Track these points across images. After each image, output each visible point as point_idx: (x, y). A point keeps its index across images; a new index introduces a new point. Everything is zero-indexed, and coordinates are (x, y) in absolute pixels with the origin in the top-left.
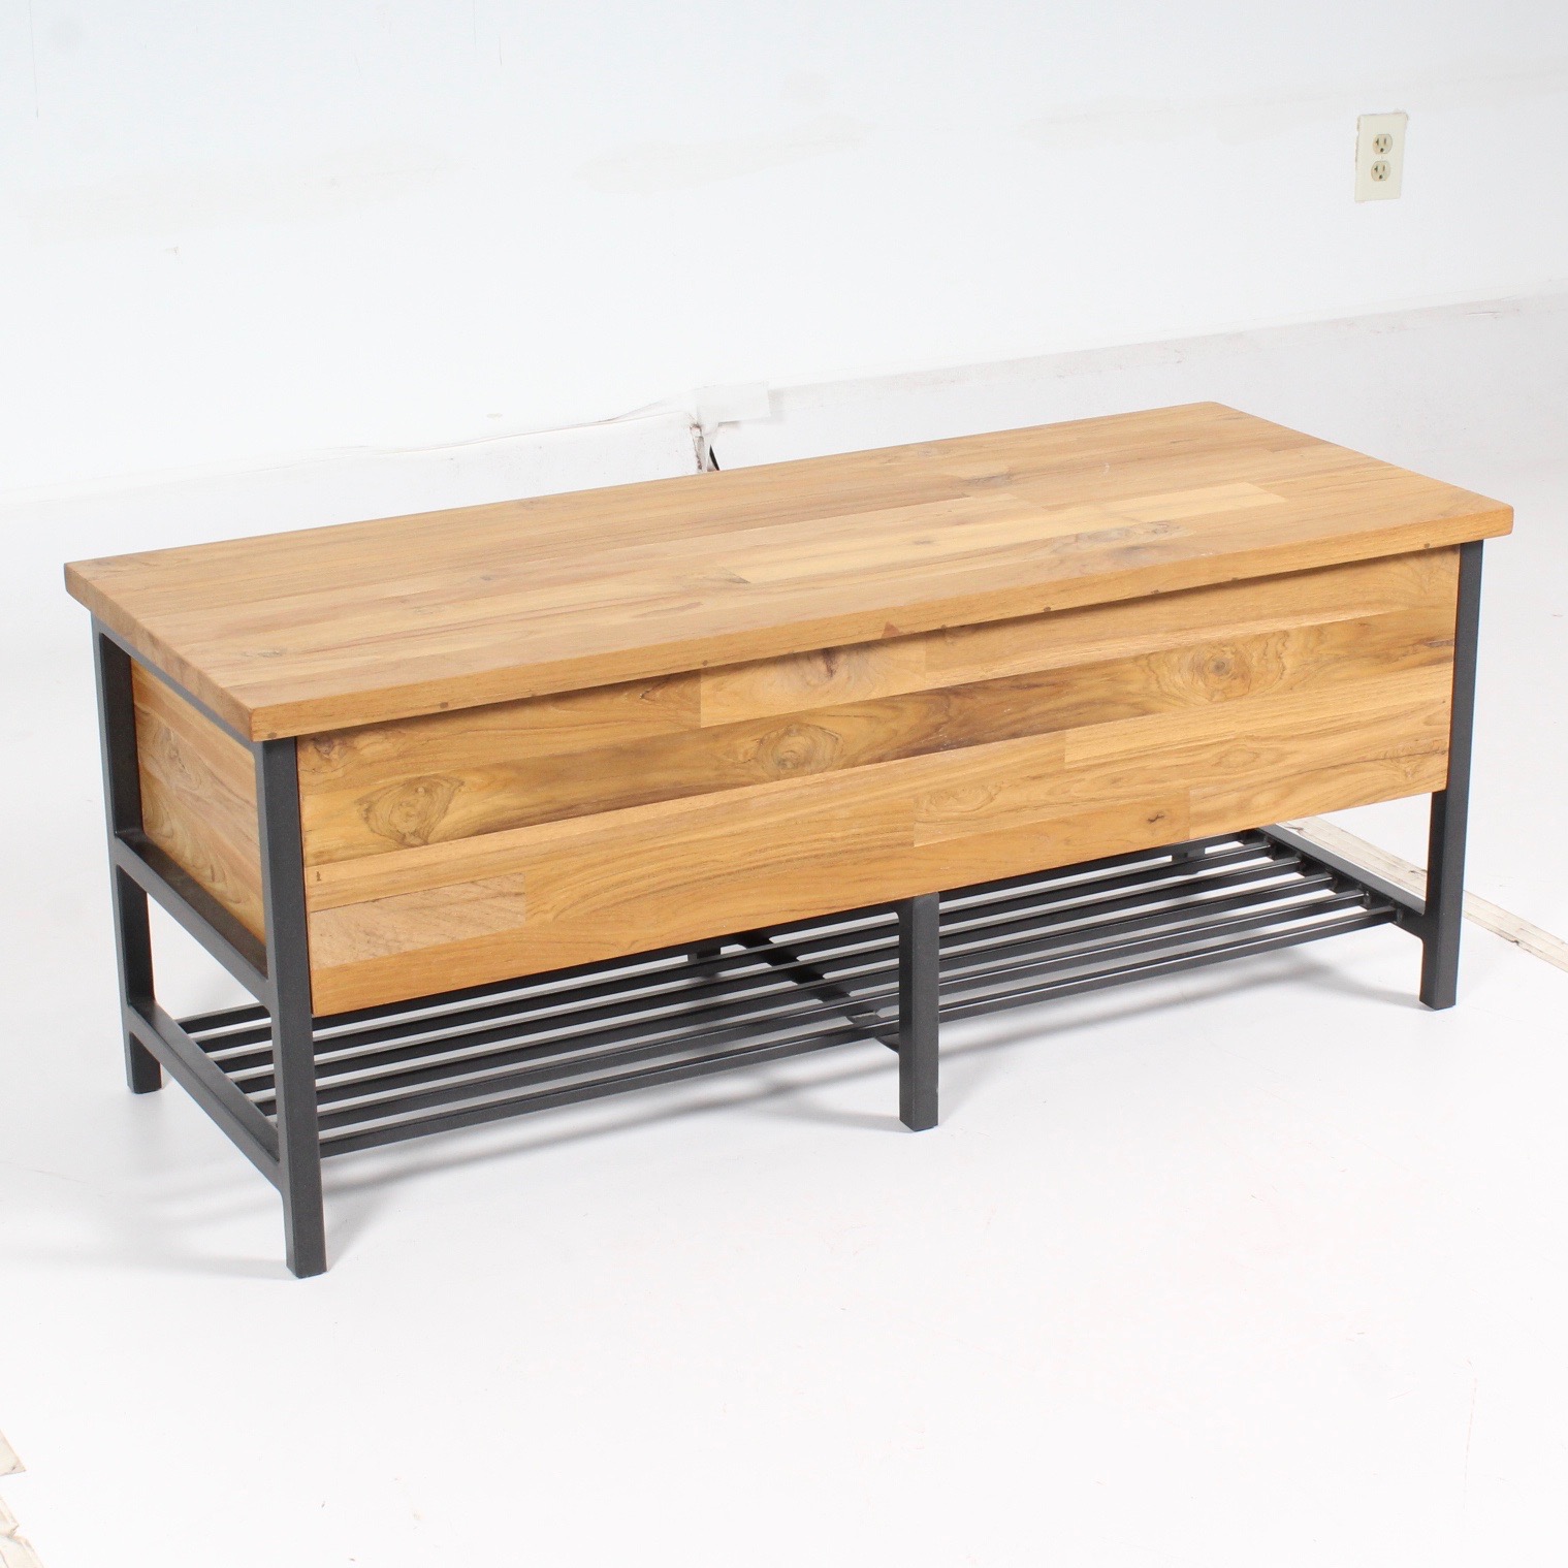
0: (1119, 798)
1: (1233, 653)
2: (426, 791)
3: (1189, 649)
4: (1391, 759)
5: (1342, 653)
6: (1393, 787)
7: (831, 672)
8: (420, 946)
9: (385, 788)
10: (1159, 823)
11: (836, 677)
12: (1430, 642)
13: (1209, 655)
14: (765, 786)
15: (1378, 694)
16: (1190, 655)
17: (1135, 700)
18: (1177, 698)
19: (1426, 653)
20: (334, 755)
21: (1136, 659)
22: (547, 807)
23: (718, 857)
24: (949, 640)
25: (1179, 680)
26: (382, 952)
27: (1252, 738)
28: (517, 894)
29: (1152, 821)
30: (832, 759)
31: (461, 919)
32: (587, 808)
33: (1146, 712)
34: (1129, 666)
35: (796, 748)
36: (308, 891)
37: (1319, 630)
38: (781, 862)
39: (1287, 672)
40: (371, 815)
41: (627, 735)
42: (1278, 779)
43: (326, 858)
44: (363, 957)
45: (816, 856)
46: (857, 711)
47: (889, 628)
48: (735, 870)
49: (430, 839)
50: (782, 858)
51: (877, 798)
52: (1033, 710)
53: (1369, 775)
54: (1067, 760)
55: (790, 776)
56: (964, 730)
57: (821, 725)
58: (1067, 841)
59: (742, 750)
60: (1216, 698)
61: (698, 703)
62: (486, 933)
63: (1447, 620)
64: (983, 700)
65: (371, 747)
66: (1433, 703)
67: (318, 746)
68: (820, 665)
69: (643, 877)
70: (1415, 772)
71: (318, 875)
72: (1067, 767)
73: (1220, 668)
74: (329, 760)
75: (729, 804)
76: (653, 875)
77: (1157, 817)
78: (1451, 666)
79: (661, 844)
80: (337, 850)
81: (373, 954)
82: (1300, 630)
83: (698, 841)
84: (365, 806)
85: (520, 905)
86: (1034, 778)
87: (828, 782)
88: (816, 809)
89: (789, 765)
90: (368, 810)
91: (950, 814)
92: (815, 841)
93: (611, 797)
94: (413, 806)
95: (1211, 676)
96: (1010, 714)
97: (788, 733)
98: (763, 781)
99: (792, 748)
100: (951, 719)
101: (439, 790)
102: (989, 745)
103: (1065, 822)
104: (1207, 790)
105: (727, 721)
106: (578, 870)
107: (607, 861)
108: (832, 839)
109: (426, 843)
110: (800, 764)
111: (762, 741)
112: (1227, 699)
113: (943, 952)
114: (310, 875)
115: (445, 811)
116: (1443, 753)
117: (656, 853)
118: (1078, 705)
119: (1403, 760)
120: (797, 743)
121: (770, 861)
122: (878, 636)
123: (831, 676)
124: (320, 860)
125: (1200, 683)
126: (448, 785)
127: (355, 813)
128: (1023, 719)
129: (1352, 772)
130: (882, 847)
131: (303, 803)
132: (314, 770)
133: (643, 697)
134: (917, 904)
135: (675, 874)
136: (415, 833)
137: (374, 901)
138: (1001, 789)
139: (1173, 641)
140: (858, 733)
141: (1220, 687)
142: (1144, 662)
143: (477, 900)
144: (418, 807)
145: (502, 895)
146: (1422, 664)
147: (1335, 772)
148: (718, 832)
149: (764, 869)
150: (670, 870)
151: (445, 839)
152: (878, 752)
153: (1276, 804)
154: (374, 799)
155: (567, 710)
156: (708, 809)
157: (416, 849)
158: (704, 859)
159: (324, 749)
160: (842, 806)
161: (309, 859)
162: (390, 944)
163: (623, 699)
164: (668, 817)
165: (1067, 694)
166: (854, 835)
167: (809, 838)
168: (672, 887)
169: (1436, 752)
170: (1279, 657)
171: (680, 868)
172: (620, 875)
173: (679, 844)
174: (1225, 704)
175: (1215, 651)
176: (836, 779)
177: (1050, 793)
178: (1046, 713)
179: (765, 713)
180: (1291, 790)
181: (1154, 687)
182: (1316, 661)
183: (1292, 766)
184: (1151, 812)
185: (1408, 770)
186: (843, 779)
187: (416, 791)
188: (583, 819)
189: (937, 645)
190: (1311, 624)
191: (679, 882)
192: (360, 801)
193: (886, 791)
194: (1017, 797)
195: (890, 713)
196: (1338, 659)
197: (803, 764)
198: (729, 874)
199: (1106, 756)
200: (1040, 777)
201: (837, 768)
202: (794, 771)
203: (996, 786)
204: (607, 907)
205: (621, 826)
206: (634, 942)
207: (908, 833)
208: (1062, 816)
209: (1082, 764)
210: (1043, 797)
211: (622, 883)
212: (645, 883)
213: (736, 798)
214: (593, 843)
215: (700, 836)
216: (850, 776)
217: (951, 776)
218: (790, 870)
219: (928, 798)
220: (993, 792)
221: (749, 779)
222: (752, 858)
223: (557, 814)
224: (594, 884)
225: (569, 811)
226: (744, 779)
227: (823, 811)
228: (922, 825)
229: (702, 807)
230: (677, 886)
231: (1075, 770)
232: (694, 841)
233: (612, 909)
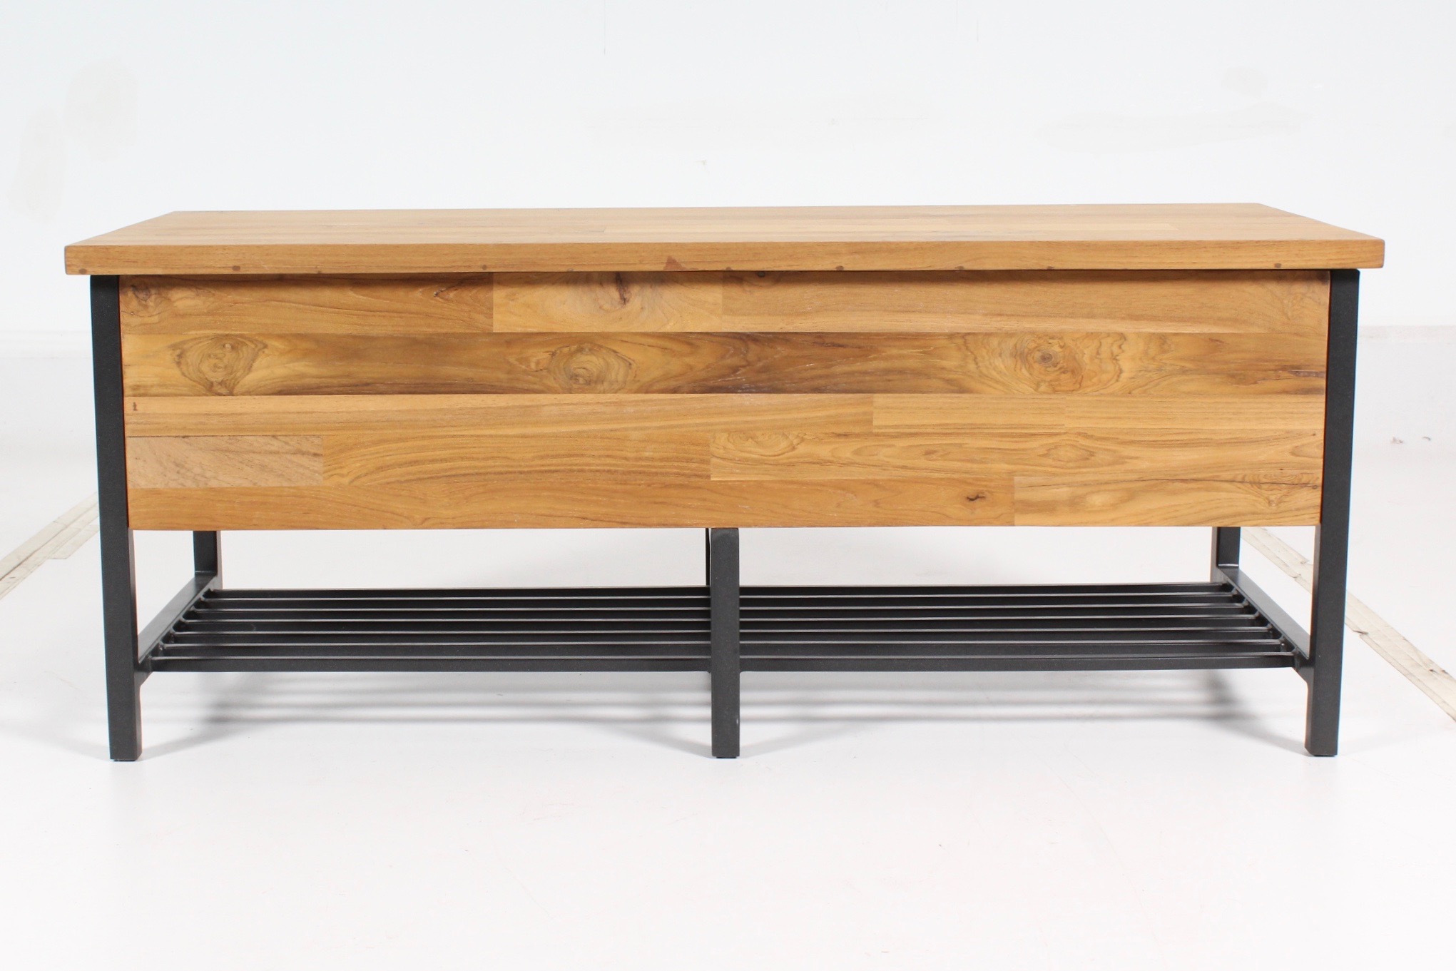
0: (933, 470)
1: (1062, 347)
2: (233, 348)
3: (1010, 335)
4: (1251, 483)
5: (1188, 365)
6: (1254, 513)
7: (624, 301)
8: (225, 485)
9: (195, 339)
10: (978, 501)
11: (629, 306)
12: (1295, 370)
13: (1034, 345)
14: (556, 396)
15: (1234, 414)
16: (1012, 342)
17: (951, 376)
18: (997, 382)
19: (1291, 382)
20: (151, 303)
21: (951, 336)
22: (344, 381)
23: (509, 455)
24: (747, 289)
25: (1001, 364)
26: (189, 484)
27: (1086, 436)
28: (315, 455)
29: (972, 500)
30: (625, 382)
31: (263, 468)
32: (382, 388)
33: (962, 390)
34: (943, 342)
35: (588, 366)
36: (127, 418)
37: (1163, 339)
38: (572, 471)
39: (1125, 375)
40: (183, 361)
41: (422, 328)
42: (1117, 482)
43: (142, 392)
44: (173, 485)
45: (609, 471)
46: (651, 341)
47: (671, 261)
48: (526, 469)
49: (235, 392)
50: (575, 468)
51: (673, 427)
52: (838, 369)
53: (1224, 495)
54: (875, 423)
55: (583, 391)
56: (764, 376)
57: (615, 348)
58: (877, 503)
59: (534, 360)
60: (1043, 387)
61: (491, 309)
62: (285, 484)
63: (1318, 351)
64: (782, 351)
65: (184, 300)
66: (1300, 435)
67: (136, 293)
68: (613, 292)
69: (433, 461)
70: (1280, 502)
71: (135, 406)
72: (875, 431)
73: (1046, 359)
74: (146, 307)
75: (521, 407)
76: (442, 460)
77: (977, 497)
78: (1321, 399)
79: (455, 433)
80: (152, 386)
81: (182, 485)
82: (1139, 335)
83: (491, 436)
84: (178, 352)
85: (317, 465)
86: (839, 435)
87: (619, 404)
88: (610, 427)
89: (581, 380)
90: (180, 356)
91: (747, 455)
92: (608, 456)
93: (406, 381)
94: (221, 359)
95: (1036, 366)
96: (812, 369)
97: (580, 350)
98: (556, 392)
99: (585, 366)
100: (749, 364)
101: (244, 349)
102: (790, 395)
103: (875, 484)
104: (1033, 480)
105: (519, 330)
106: (374, 443)
107: (401, 440)
108: (626, 458)
109: (231, 394)
110: (591, 383)
111: (553, 354)
112: (1055, 391)
114: (128, 403)
115: (249, 369)
116: (1315, 487)
117: (448, 441)
118: (888, 371)
119: (1265, 486)
120: (590, 363)
121: (562, 468)
122: (660, 268)
123: (625, 303)
124: (137, 392)
125: (1024, 371)
126: (253, 346)
127: (169, 357)
128: (827, 376)
129: (1207, 490)
130: (678, 474)
131: (123, 341)
132: (132, 313)
133: (437, 295)
135: (465, 463)
136: (220, 383)
137: (184, 437)
138: (803, 440)
139: (993, 324)
140: (653, 363)
141: (1048, 378)
142: (960, 341)
143: (278, 453)
144: (225, 361)
145: (303, 453)
146: (1285, 392)
147: (1185, 485)
148: (510, 432)
149: (555, 474)
150: (462, 458)
151: (249, 393)
152: (673, 384)
153: (1114, 506)
154: (186, 347)
155: (367, 295)
156: (501, 408)
157: (223, 397)
158: (496, 454)
159: (142, 295)
160: (635, 429)
161: (127, 391)
162: (199, 478)
163: (418, 293)
164: (460, 409)
165: (875, 359)
166: (647, 459)
167: (602, 452)
168: (465, 475)
169: (1305, 485)
170: (1115, 359)
171: (473, 459)
172: (413, 455)
173: (472, 436)
174: (1054, 396)
175: (1041, 341)
176: (629, 402)
177: (857, 452)
178: (852, 373)
179: (557, 328)
180: (1131, 496)
181: (972, 366)
182: (1159, 369)
183: (1132, 471)
184: (971, 491)
185: (1272, 498)
186: (637, 402)
187: (224, 346)
188: (378, 397)
189: (735, 292)
190: (1152, 331)
191: (472, 471)
192: (174, 347)
193: (681, 422)
194: (824, 451)
195: (686, 349)
196: (1184, 371)
197: (596, 382)
198: (521, 473)
199: (918, 426)
200: (846, 435)
201: (630, 391)
202: (586, 387)
203: (798, 436)
204: (401, 482)
205: (415, 410)
206: (426, 519)
207: (704, 466)
208: (871, 477)
209: (892, 430)
210: (848, 455)
211: (415, 462)
212: (437, 466)
213: (528, 403)
214: (387, 421)
215: (493, 432)
216: (643, 401)
217: (750, 418)
218: (582, 479)
219: (726, 435)
220: (795, 442)
221: (541, 388)
222: (544, 462)
223: (354, 388)
224: (388, 458)
225: (365, 388)
226: (536, 387)
227: (616, 430)
228: (718, 460)
229: (494, 406)
230: (468, 474)
231: (884, 435)
232: (486, 436)
233: (406, 485)
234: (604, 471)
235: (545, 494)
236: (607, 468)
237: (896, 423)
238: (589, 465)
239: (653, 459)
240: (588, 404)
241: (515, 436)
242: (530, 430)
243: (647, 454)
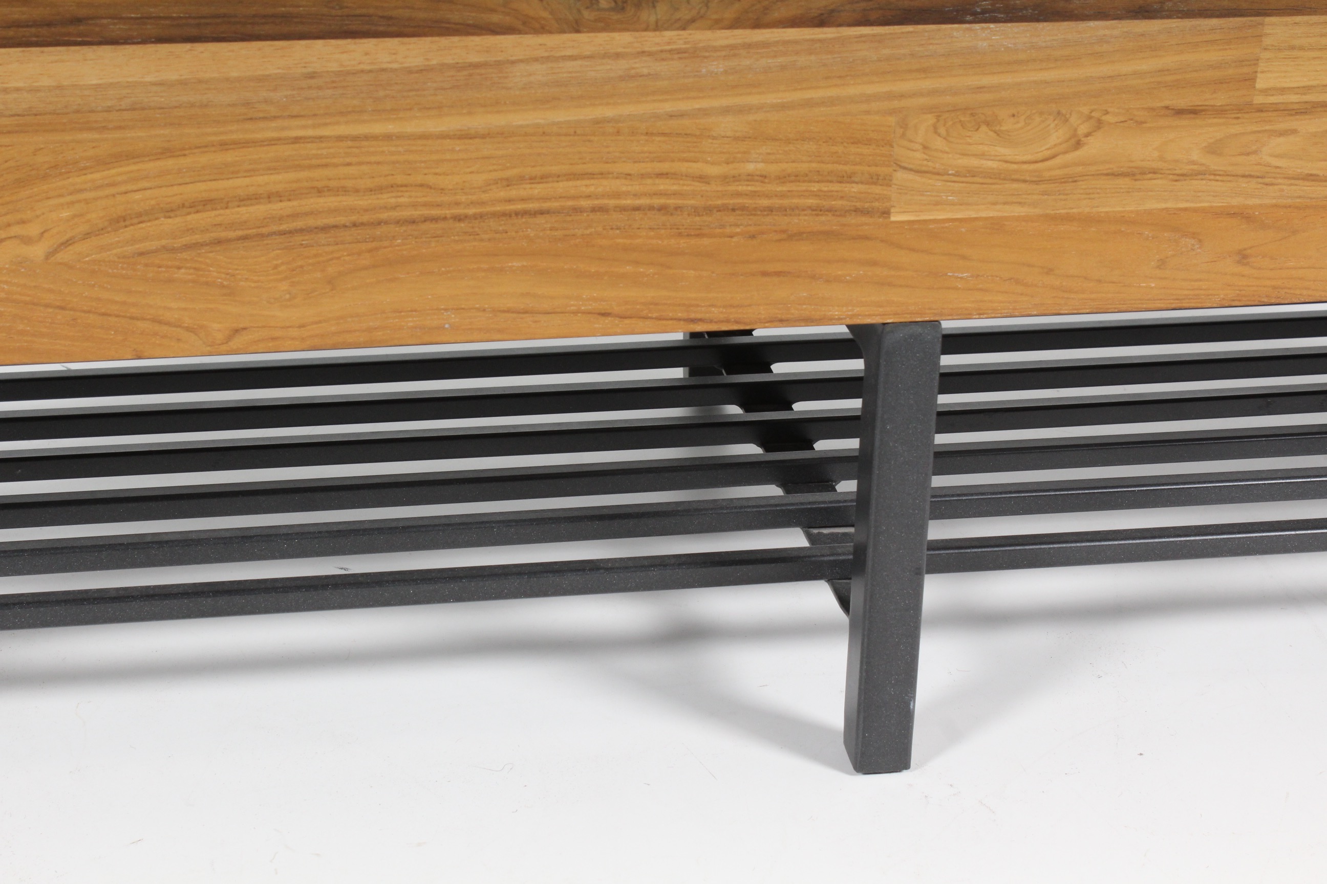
23: (431, 179)
30: (706, 4)
32: (118, 29)
38: (577, 210)
45: (662, 209)
48: (471, 211)
50: (584, 203)
51: (809, 104)
54: (1260, 84)
55: (606, 26)
58: (1243, 257)
72: (1259, 100)
75: (458, 67)
76: (271, 197)
79: (300, 133)
83: (388, 137)
86: (1180, 112)
87: (693, 53)
88: (669, 107)
89: (604, 1)
91: (974, 162)
92: (660, 175)
98: (541, 29)
102: (1082, 25)
103: (1243, 215)
106: (102, 163)
107: (167, 152)
108: (702, 179)
113: (942, 439)
117: (287, 151)
121: (555, 205)
130: (818, 210)
134: (889, 341)
135: (330, 201)
138: (1099, 124)
148: (433, 125)
149: (540, 220)
150: (320, 191)
152: (818, 4)
156: (410, 71)
158: (400, 179)
160: (726, 111)
164: (312, 75)
166: (751, 178)
167: (648, 167)
168: (325, 229)
171: (345, 191)
172: (202, 186)
173: (340, 138)
176: (715, 49)
177: (1213, 149)
186: (732, 50)
188: (106, 52)
191: (341, 220)
193: (832, 92)
197: (638, 5)
198: (458, 218)
200: (1194, 111)
201: (718, 24)
202: (615, 17)
203: (1090, 118)
204: (173, 250)
205: (200, 81)
206: (236, 331)
207: (877, 190)
208: (1236, 201)
209: (1294, 98)
210: (1195, 156)
211: (207, 203)
212: (260, 210)
213: (474, 58)
214: (133, 109)
215: (390, 128)
216: (748, 46)
217: (986, 80)
218: (600, 229)
219: (930, 119)
220: (1083, 129)
221: (508, 20)
222: (513, 193)
223: (44, 31)
224: (138, 196)
225: (72, 29)
226: (495, 18)
227: (682, 115)
228: (910, 176)
229: (395, 66)
230: (336, 227)
231: (1276, 109)
232: (375, 138)
233: (185, 255)
234: (651, 208)
235: (516, 264)
236: (657, 201)
237: (1305, 82)
238: (617, 195)
239: (763, 178)
240: (618, 56)
241: (443, 136)
242: (479, 121)
243: (750, 167)
